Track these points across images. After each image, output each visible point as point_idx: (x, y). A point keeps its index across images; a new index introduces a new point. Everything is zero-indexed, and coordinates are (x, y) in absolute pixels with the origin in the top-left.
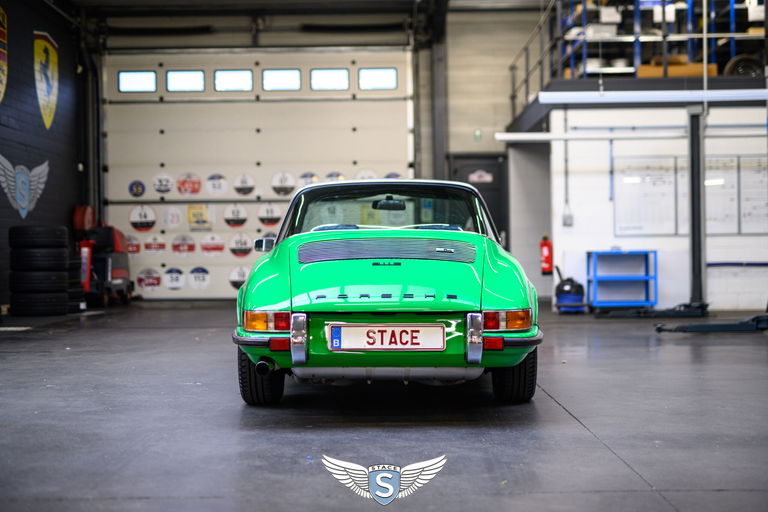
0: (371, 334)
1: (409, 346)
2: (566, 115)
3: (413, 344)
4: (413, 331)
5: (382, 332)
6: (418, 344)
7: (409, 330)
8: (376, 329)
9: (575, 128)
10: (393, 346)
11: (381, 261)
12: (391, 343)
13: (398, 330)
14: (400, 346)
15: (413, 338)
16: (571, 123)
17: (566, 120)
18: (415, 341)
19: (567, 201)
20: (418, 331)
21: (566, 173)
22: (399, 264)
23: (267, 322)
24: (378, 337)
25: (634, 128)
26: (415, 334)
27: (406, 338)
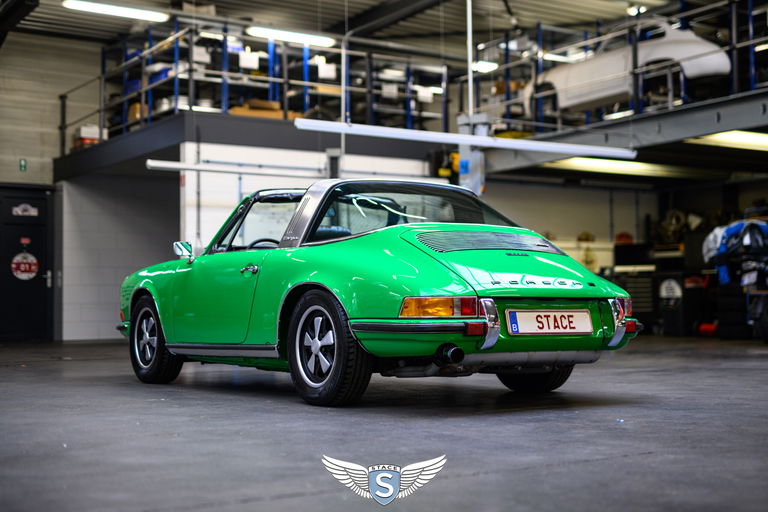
0: (539, 319)
1: (568, 330)
2: (198, 148)
3: (571, 328)
4: (569, 316)
5: (547, 317)
6: (574, 328)
7: (566, 314)
8: (542, 314)
9: (208, 162)
10: (557, 330)
11: (512, 252)
12: (555, 327)
13: (558, 315)
14: (562, 330)
15: (570, 322)
16: (204, 157)
17: (198, 153)
18: (572, 325)
19: (198, 234)
20: (572, 316)
21: (199, 206)
22: (526, 255)
23: (452, 307)
24: (544, 320)
25: (260, 166)
26: (571, 319)
27: (565, 323)
